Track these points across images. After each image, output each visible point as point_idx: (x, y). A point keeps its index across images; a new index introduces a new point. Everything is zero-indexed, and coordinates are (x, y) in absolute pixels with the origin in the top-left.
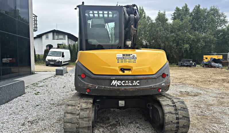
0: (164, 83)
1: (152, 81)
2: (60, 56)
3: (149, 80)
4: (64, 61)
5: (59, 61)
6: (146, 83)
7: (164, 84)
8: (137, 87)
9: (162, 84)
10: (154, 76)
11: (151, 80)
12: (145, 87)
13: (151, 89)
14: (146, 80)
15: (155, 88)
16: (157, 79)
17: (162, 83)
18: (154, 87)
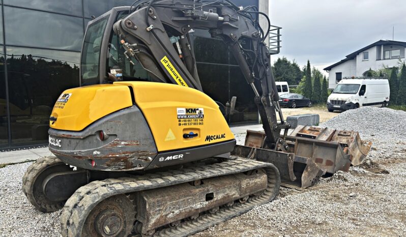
0: (98, 150)
1: (77, 144)
2: (355, 93)
3: (72, 141)
4: (365, 103)
5: (351, 103)
6: (68, 145)
7: (99, 153)
8: (58, 150)
9: (95, 153)
10: (80, 134)
11: (75, 141)
12: (66, 153)
13: (74, 157)
14: (69, 140)
15: (80, 157)
16: (87, 141)
17: (94, 150)
18: (77, 154)
